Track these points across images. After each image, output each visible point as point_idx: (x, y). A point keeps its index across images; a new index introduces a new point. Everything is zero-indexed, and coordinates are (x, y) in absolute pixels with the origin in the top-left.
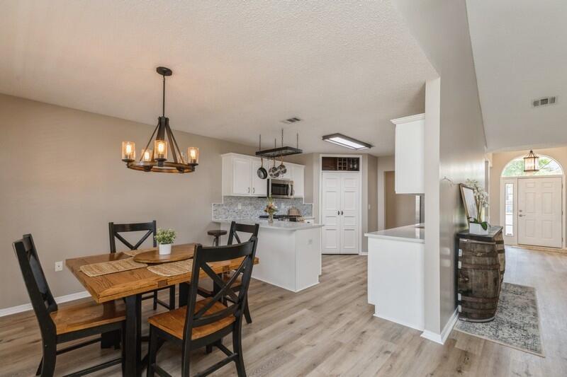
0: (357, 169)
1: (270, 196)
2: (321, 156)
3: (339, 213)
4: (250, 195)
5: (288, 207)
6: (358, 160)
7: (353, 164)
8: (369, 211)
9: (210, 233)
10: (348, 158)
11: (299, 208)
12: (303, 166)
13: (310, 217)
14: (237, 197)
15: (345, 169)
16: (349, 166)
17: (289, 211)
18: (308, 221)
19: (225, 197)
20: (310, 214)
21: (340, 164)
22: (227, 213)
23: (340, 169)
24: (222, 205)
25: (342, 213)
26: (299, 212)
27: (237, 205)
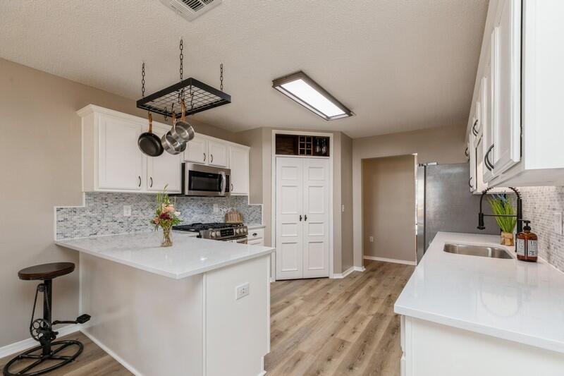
0: (327, 154)
1: (187, 192)
2: (274, 132)
3: (301, 219)
4: (144, 189)
5: (225, 210)
6: (327, 139)
7: (321, 147)
8: (343, 214)
9: (25, 276)
10: (314, 137)
11: (242, 212)
12: (249, 148)
13: (259, 225)
14: (121, 194)
15: (309, 153)
16: (315, 149)
17: (226, 217)
18: (255, 231)
19: (87, 194)
20: (258, 220)
21: (302, 146)
22: (95, 225)
23: (302, 152)
24: (83, 210)
25: (306, 218)
26: (242, 217)
27: (121, 209)
